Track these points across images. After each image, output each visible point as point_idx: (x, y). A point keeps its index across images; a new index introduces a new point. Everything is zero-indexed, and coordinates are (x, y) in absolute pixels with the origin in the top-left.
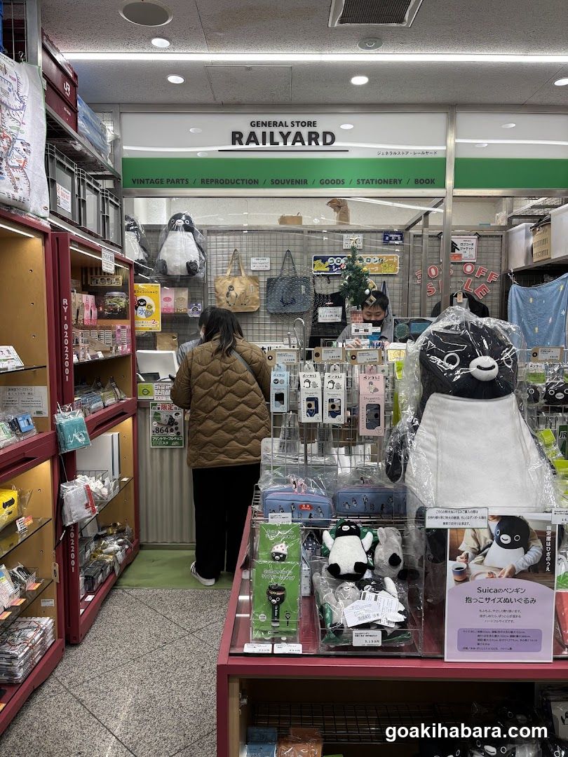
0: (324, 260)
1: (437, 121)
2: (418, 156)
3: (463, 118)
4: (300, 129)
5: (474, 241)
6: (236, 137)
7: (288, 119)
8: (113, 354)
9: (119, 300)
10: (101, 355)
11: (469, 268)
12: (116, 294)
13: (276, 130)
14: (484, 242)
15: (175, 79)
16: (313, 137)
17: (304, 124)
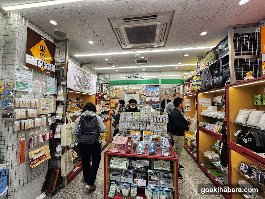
0: (143, 94)
1: (157, 73)
2: (155, 79)
3: (162, 73)
4: (136, 76)
5: (169, 91)
6: (126, 77)
7: (134, 74)
8: (107, 110)
9: (108, 102)
10: (105, 111)
11: (168, 96)
12: (108, 101)
13: (133, 76)
14: (171, 91)
15: (116, 70)
16: (138, 77)
17: (137, 75)
